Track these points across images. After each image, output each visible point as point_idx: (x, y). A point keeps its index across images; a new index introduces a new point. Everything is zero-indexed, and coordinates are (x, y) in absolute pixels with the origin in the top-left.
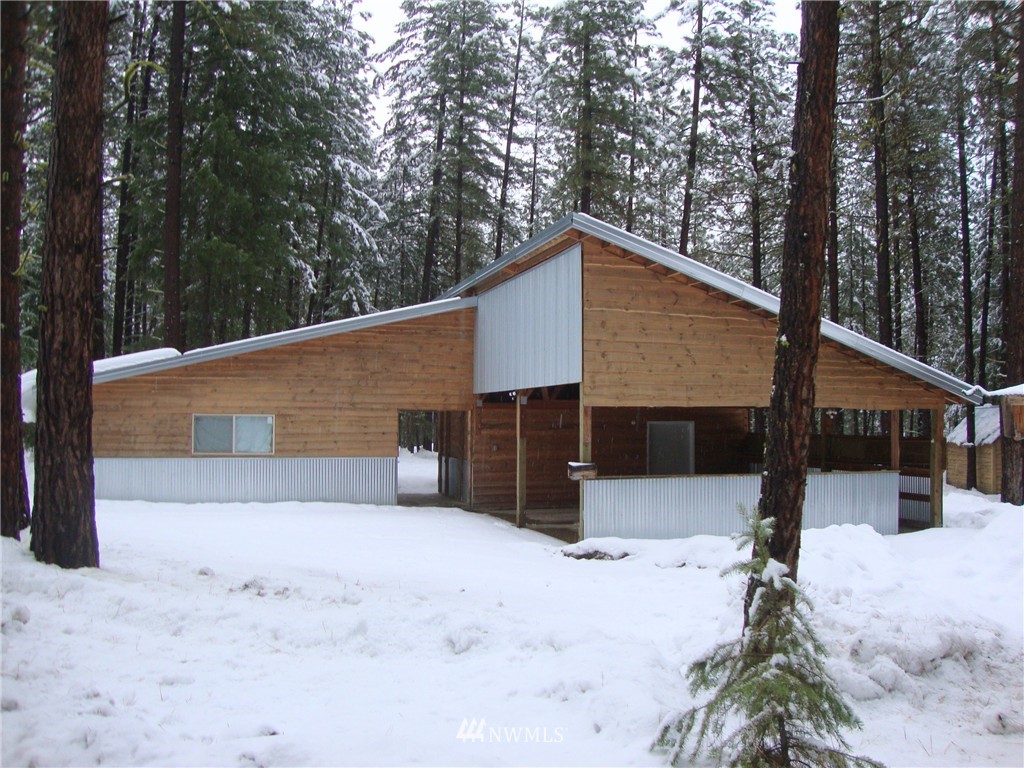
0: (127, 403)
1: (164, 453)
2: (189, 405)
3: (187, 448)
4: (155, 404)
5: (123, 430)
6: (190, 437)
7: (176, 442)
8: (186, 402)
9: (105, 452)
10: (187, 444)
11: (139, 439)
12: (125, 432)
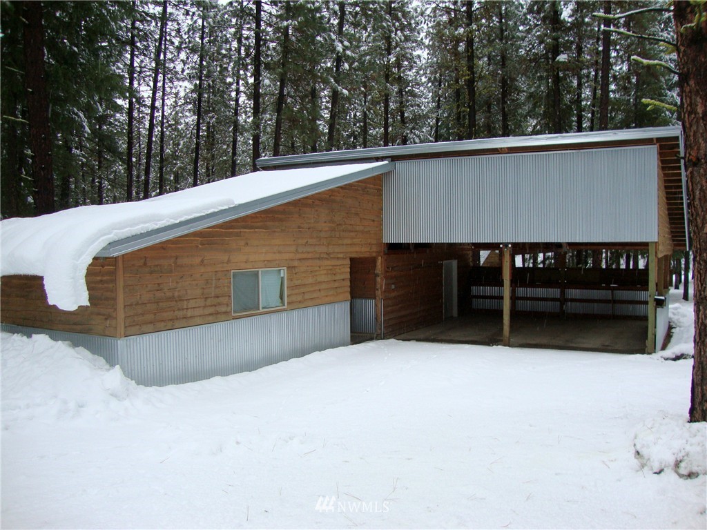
0: (179, 262)
1: (211, 318)
2: (229, 261)
3: (228, 310)
4: (202, 261)
5: (176, 294)
6: (230, 296)
7: (220, 304)
8: (225, 258)
9: (162, 324)
10: (227, 305)
11: (192, 304)
12: (179, 296)
